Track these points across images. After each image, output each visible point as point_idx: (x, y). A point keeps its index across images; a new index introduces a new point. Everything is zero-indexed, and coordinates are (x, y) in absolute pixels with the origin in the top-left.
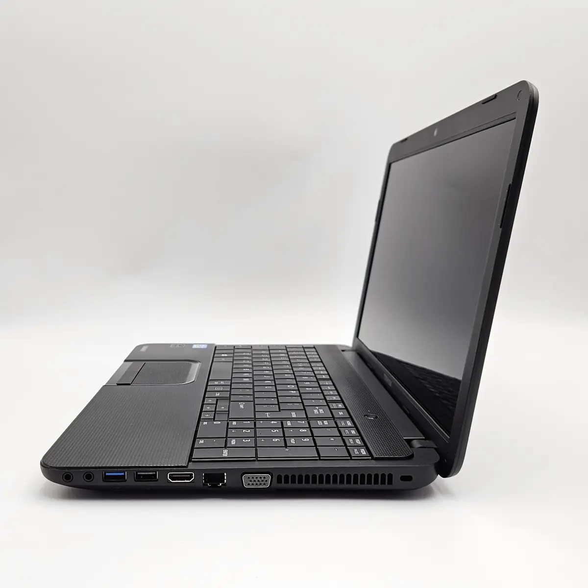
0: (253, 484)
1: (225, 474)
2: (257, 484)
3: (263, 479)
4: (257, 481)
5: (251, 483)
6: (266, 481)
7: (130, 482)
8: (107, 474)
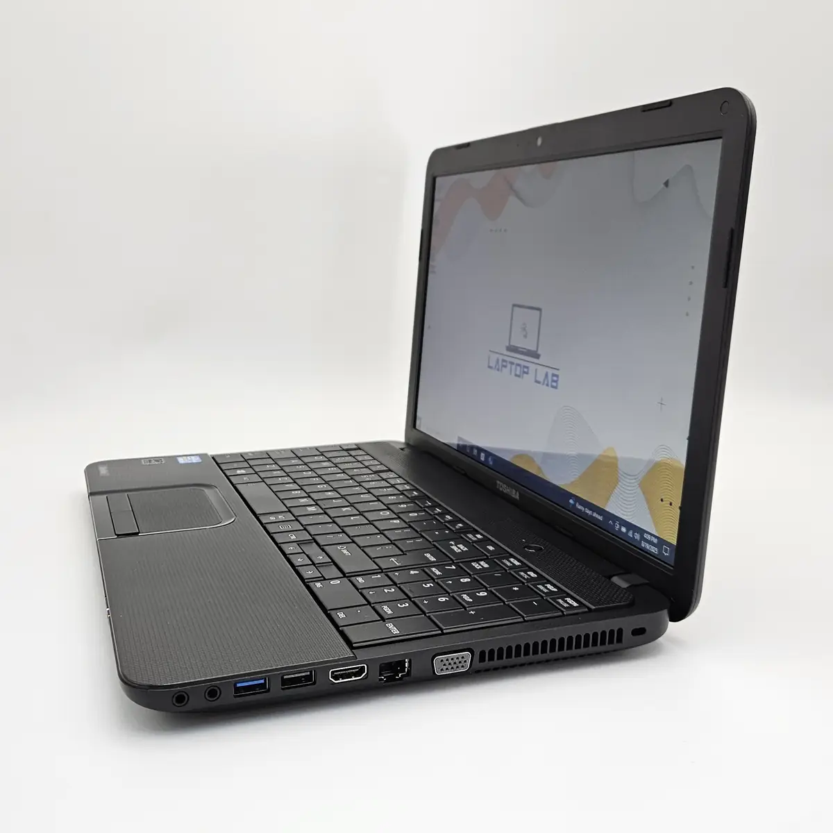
0: (447, 669)
1: (406, 660)
2: (452, 668)
3: (460, 659)
4: (452, 663)
5: (445, 668)
6: (465, 661)
7: (276, 690)
8: (239, 685)
